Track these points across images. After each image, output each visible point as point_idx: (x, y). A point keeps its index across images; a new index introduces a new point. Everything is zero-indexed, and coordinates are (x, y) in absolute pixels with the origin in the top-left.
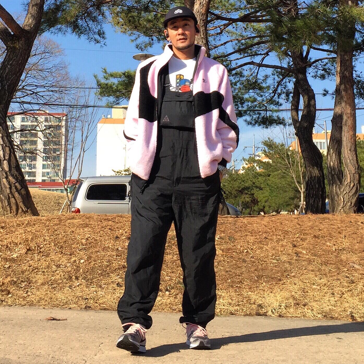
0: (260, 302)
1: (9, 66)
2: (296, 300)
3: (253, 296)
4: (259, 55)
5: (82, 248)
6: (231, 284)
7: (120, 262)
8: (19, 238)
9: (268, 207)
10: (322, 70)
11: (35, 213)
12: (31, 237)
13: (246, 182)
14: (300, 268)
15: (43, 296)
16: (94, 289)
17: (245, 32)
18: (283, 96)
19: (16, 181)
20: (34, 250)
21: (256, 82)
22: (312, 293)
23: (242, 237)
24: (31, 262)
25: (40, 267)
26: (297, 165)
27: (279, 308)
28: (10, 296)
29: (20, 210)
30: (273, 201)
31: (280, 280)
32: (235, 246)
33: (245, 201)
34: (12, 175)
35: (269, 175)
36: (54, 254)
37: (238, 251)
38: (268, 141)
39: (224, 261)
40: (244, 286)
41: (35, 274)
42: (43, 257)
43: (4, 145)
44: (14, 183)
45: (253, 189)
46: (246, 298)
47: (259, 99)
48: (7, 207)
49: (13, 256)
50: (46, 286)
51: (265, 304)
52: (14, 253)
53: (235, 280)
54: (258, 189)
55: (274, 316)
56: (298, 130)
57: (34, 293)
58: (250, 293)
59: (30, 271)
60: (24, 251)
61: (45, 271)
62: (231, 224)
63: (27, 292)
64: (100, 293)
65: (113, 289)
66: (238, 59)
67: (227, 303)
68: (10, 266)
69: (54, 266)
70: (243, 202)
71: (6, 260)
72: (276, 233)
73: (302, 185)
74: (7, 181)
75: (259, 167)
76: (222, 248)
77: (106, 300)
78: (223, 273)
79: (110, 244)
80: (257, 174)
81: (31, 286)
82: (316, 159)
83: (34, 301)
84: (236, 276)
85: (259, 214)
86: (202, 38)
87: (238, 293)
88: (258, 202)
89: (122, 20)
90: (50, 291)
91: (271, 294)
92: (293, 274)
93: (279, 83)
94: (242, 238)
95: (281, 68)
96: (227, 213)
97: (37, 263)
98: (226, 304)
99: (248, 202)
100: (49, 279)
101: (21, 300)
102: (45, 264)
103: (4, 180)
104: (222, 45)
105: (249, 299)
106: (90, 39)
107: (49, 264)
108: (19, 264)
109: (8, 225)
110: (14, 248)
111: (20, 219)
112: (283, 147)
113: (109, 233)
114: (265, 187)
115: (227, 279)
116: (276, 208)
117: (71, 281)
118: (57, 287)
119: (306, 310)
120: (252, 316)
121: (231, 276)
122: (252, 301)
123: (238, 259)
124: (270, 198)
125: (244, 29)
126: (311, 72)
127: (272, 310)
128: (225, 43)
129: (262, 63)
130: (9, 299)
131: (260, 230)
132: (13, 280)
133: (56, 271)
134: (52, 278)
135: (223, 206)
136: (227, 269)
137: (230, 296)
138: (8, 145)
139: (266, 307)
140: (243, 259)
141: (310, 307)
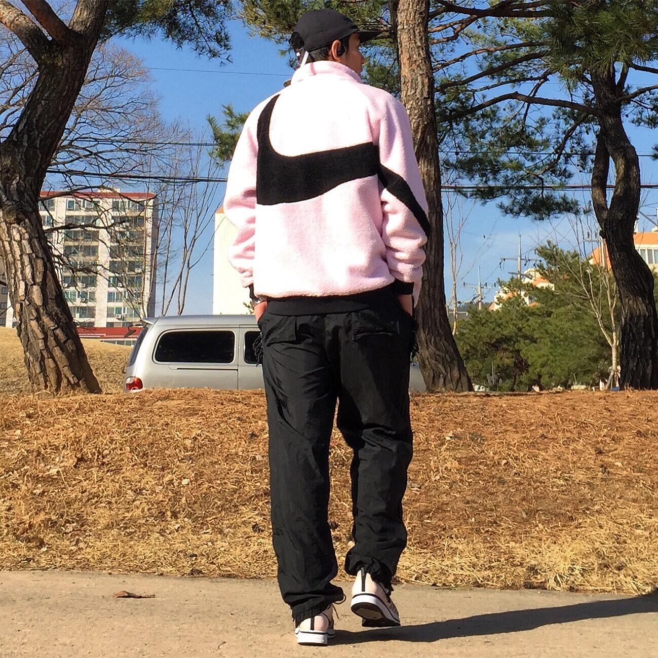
0: (533, 562)
1: (43, 102)
2: (603, 559)
3: (518, 550)
4: (528, 79)
5: (184, 456)
6: (475, 527)
7: (258, 484)
8: (61, 436)
9: (547, 376)
10: (652, 110)
11: (93, 387)
12: (84, 435)
13: (505, 327)
14: (610, 495)
15: (108, 550)
16: (208, 536)
17: (502, 36)
18: (575, 159)
19: (56, 326)
20: (91, 461)
21: (523, 131)
22: (634, 545)
23: (496, 434)
24: (85, 483)
25: (103, 492)
26: (604, 295)
27: (571, 574)
28: (44, 549)
29: (64, 383)
30: (558, 363)
31: (571, 519)
32: (483, 451)
33: (503, 365)
34: (49, 314)
35: (549, 314)
36: (130, 467)
37: (488, 463)
38: (548, 247)
39: (461, 481)
40: (501, 531)
41: (93, 507)
42: (109, 474)
43: (34, 255)
44: (53, 330)
45: (518, 341)
46: (505, 553)
47: (529, 164)
48: (39, 376)
49: (50, 473)
50: (115, 532)
51: (543, 565)
52: (52, 466)
53: (483, 518)
54: (527, 341)
55: (560, 589)
56: (605, 225)
57: (90, 544)
58: (512, 544)
59: (84, 501)
60: (72, 462)
61: (113, 501)
62: (475, 409)
63: (78, 541)
64: (219, 544)
65: (245, 537)
66: (488, 88)
67: (468, 564)
68: (44, 492)
69: (129, 492)
70: (498, 366)
71: (37, 479)
72: (563, 427)
73: (614, 334)
74: (39, 325)
75: (530, 298)
76: (459, 455)
77: (232, 557)
78: (461, 504)
79: (240, 449)
80: (526, 312)
81: (85, 531)
82: (641, 282)
83: (91, 559)
84: (485, 511)
85: (530, 389)
86: (418, 47)
87: (488, 545)
88: (528, 366)
89: (262, 13)
90: (122, 541)
91: (553, 547)
92: (596, 507)
93: (568, 135)
94: (496, 437)
95: (572, 105)
96: (467, 387)
97: (96, 486)
98: (466, 566)
99: (508, 366)
100: (121, 517)
101: (66, 557)
102: (112, 488)
103: (34, 323)
104: (457, 60)
105: (511, 557)
106: (200, 49)
107: (120, 487)
108: (63, 486)
109: (41, 411)
110: (53, 457)
111: (63, 400)
112: (576, 258)
113: (238, 426)
114: (542, 338)
115: (469, 517)
116: (563, 378)
117: (163, 521)
118: (135, 532)
119: (622, 577)
120: (517, 589)
121: (476, 512)
122: (517, 561)
123: (490, 477)
124: (551, 357)
125: (499, 29)
126: (629, 112)
127: (556, 577)
128: (463, 57)
129: (534, 95)
130: (42, 556)
131: (533, 421)
132: (50, 519)
133: (134, 501)
134: (127, 514)
135: (460, 374)
136: (468, 498)
137: (474, 549)
138: (40, 255)
139: (545, 572)
140: (500, 478)
141: (631, 572)
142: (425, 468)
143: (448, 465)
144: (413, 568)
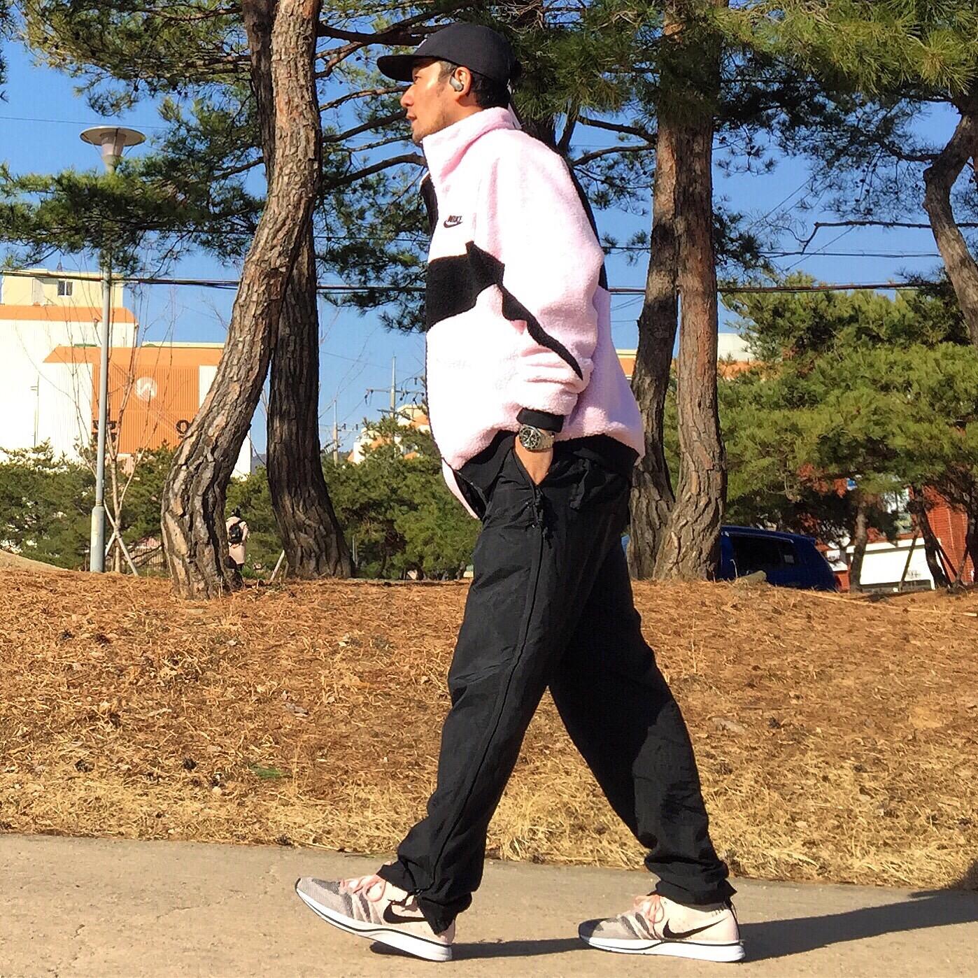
2: (576, 817)
6: (390, 770)
7: (79, 704)
9: (431, 558)
10: (603, 183)
13: (374, 487)
16: (14, 775)
23: (410, 639)
27: (532, 839)
30: (449, 541)
31: (525, 761)
32: (393, 663)
33: (369, 540)
35: (438, 471)
37: (402, 680)
39: (366, 705)
40: (427, 776)
45: (392, 508)
53: (401, 759)
54: (405, 508)
55: (518, 859)
62: (377, 603)
64: (31, 787)
65: (66, 777)
66: (370, 146)
67: (386, 821)
70: (362, 542)
76: (359, 669)
77: (51, 806)
78: (366, 738)
79: (50, 654)
80: (403, 466)
84: (401, 747)
86: (302, 87)
87: (411, 796)
88: (405, 543)
92: (558, 745)
94: (411, 644)
96: (350, 572)
98: (383, 824)
99: (377, 542)
104: (331, 105)
113: (43, 621)
114: (424, 504)
115: (379, 756)
119: (605, 843)
121: (388, 748)
123: (406, 700)
124: (439, 532)
127: (513, 842)
128: (339, 102)
136: (376, 729)
137: (390, 801)
139: (495, 834)
140: (420, 702)
141: (617, 838)
142: (313, 685)
143: (346, 681)
144: (310, 826)
